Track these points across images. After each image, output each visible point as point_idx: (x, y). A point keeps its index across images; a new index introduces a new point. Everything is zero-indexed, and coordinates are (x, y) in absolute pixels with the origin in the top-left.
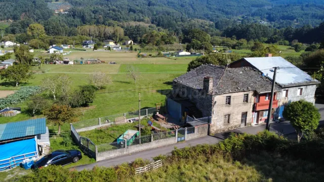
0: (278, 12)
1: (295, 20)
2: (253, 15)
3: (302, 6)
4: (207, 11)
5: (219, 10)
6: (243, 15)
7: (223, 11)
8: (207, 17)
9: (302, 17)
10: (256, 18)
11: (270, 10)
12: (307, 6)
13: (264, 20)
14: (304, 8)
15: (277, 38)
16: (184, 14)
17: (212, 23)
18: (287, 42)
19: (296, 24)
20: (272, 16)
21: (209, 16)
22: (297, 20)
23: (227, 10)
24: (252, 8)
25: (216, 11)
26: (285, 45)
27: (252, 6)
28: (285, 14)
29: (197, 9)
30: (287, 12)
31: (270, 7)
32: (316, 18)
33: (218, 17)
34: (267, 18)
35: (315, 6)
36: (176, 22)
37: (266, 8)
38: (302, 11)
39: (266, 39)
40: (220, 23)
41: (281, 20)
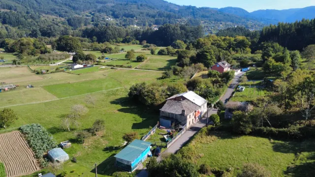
0: (120, 10)
1: (135, 18)
2: (99, 11)
3: (138, 5)
4: (53, 6)
5: (66, 5)
6: (90, 10)
7: (70, 6)
8: (53, 11)
9: (139, 15)
10: (102, 14)
11: (113, 7)
12: (141, 5)
13: (109, 17)
14: (140, 7)
15: (129, 38)
16: (29, 8)
17: (63, 19)
18: (138, 42)
19: (136, 21)
20: (116, 13)
21: (57, 11)
22: (136, 17)
23: (73, 5)
24: (97, 4)
25: (62, 6)
26: (137, 44)
27: (97, 2)
28: (127, 12)
29: (42, 3)
30: (127, 10)
31: (113, 5)
32: (150, 16)
33: (66, 12)
34: (112, 15)
35: (147, 5)
36: (26, 19)
37: (109, 4)
38: (139, 10)
39: (121, 40)
40: (72, 20)
41: (124, 17)
